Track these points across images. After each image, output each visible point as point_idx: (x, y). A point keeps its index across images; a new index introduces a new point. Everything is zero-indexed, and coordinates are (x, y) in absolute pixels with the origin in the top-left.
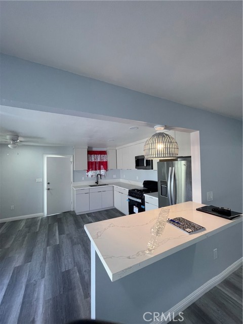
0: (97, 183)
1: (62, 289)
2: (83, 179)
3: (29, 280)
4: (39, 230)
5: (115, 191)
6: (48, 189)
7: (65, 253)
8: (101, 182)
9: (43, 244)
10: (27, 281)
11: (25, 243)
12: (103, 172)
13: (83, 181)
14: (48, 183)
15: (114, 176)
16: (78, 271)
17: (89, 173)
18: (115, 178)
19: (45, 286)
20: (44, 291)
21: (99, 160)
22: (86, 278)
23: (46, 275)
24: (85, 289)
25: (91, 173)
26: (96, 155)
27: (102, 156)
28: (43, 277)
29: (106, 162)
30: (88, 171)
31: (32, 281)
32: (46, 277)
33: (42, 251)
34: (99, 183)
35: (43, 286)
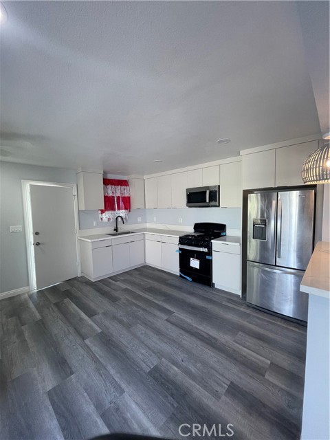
0: (116, 230)
1: (170, 398)
2: (95, 223)
3: (99, 406)
4: (42, 316)
5: (147, 241)
6: (37, 244)
7: (125, 343)
8: (122, 228)
9: (71, 337)
10: (97, 407)
11: (30, 343)
12: (122, 213)
13: (95, 227)
14: (37, 234)
15: (139, 220)
16: (173, 364)
17: (104, 214)
18: (140, 223)
19: (137, 404)
20: (144, 412)
21: (118, 194)
22: (193, 370)
23: (123, 386)
24: (206, 386)
25: (108, 215)
26: (113, 186)
27: (123, 187)
28: (122, 392)
29: (129, 198)
30: (103, 212)
31: (107, 405)
32: (126, 390)
33: (80, 349)
34: (119, 231)
35: (134, 406)
